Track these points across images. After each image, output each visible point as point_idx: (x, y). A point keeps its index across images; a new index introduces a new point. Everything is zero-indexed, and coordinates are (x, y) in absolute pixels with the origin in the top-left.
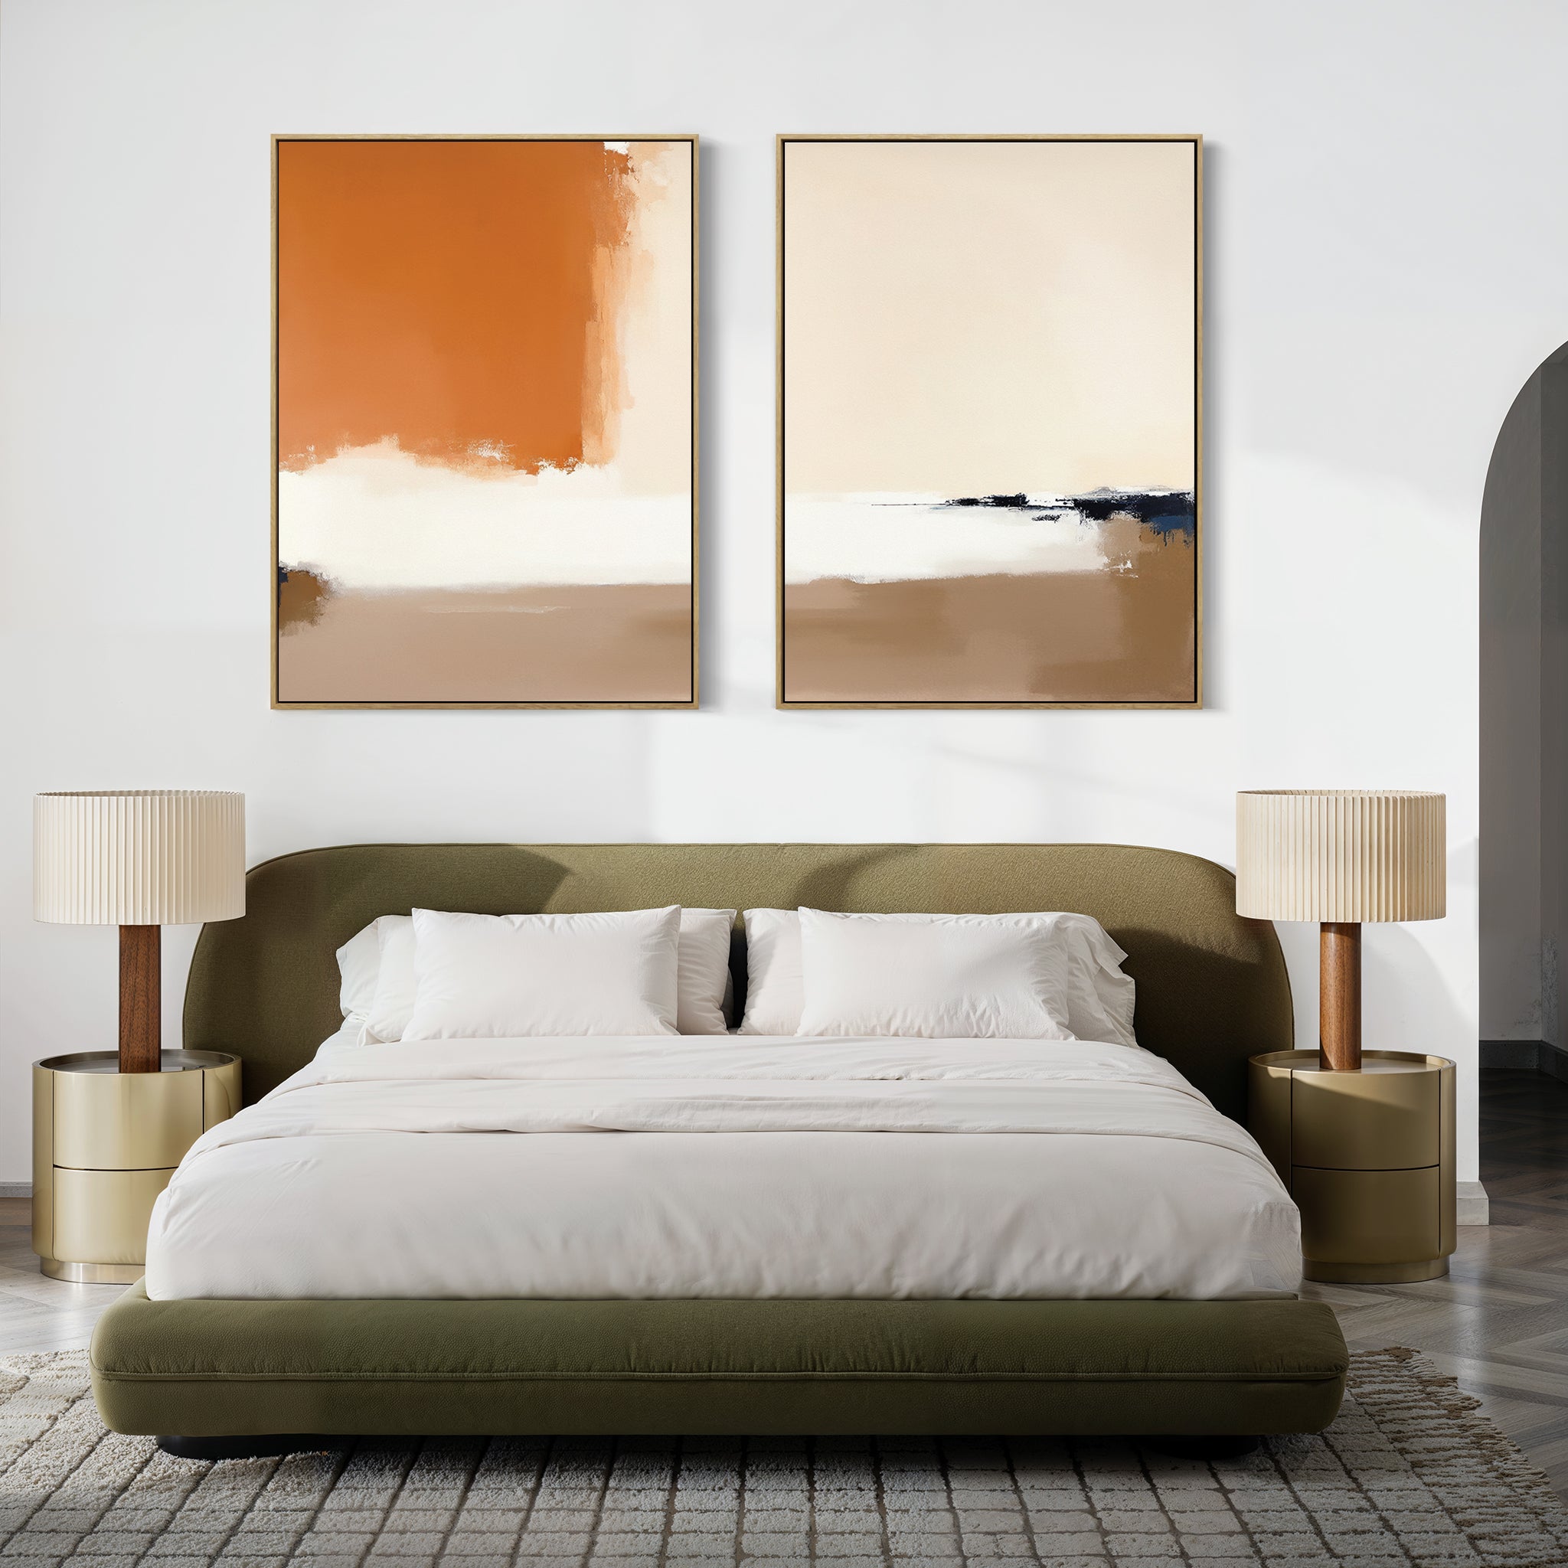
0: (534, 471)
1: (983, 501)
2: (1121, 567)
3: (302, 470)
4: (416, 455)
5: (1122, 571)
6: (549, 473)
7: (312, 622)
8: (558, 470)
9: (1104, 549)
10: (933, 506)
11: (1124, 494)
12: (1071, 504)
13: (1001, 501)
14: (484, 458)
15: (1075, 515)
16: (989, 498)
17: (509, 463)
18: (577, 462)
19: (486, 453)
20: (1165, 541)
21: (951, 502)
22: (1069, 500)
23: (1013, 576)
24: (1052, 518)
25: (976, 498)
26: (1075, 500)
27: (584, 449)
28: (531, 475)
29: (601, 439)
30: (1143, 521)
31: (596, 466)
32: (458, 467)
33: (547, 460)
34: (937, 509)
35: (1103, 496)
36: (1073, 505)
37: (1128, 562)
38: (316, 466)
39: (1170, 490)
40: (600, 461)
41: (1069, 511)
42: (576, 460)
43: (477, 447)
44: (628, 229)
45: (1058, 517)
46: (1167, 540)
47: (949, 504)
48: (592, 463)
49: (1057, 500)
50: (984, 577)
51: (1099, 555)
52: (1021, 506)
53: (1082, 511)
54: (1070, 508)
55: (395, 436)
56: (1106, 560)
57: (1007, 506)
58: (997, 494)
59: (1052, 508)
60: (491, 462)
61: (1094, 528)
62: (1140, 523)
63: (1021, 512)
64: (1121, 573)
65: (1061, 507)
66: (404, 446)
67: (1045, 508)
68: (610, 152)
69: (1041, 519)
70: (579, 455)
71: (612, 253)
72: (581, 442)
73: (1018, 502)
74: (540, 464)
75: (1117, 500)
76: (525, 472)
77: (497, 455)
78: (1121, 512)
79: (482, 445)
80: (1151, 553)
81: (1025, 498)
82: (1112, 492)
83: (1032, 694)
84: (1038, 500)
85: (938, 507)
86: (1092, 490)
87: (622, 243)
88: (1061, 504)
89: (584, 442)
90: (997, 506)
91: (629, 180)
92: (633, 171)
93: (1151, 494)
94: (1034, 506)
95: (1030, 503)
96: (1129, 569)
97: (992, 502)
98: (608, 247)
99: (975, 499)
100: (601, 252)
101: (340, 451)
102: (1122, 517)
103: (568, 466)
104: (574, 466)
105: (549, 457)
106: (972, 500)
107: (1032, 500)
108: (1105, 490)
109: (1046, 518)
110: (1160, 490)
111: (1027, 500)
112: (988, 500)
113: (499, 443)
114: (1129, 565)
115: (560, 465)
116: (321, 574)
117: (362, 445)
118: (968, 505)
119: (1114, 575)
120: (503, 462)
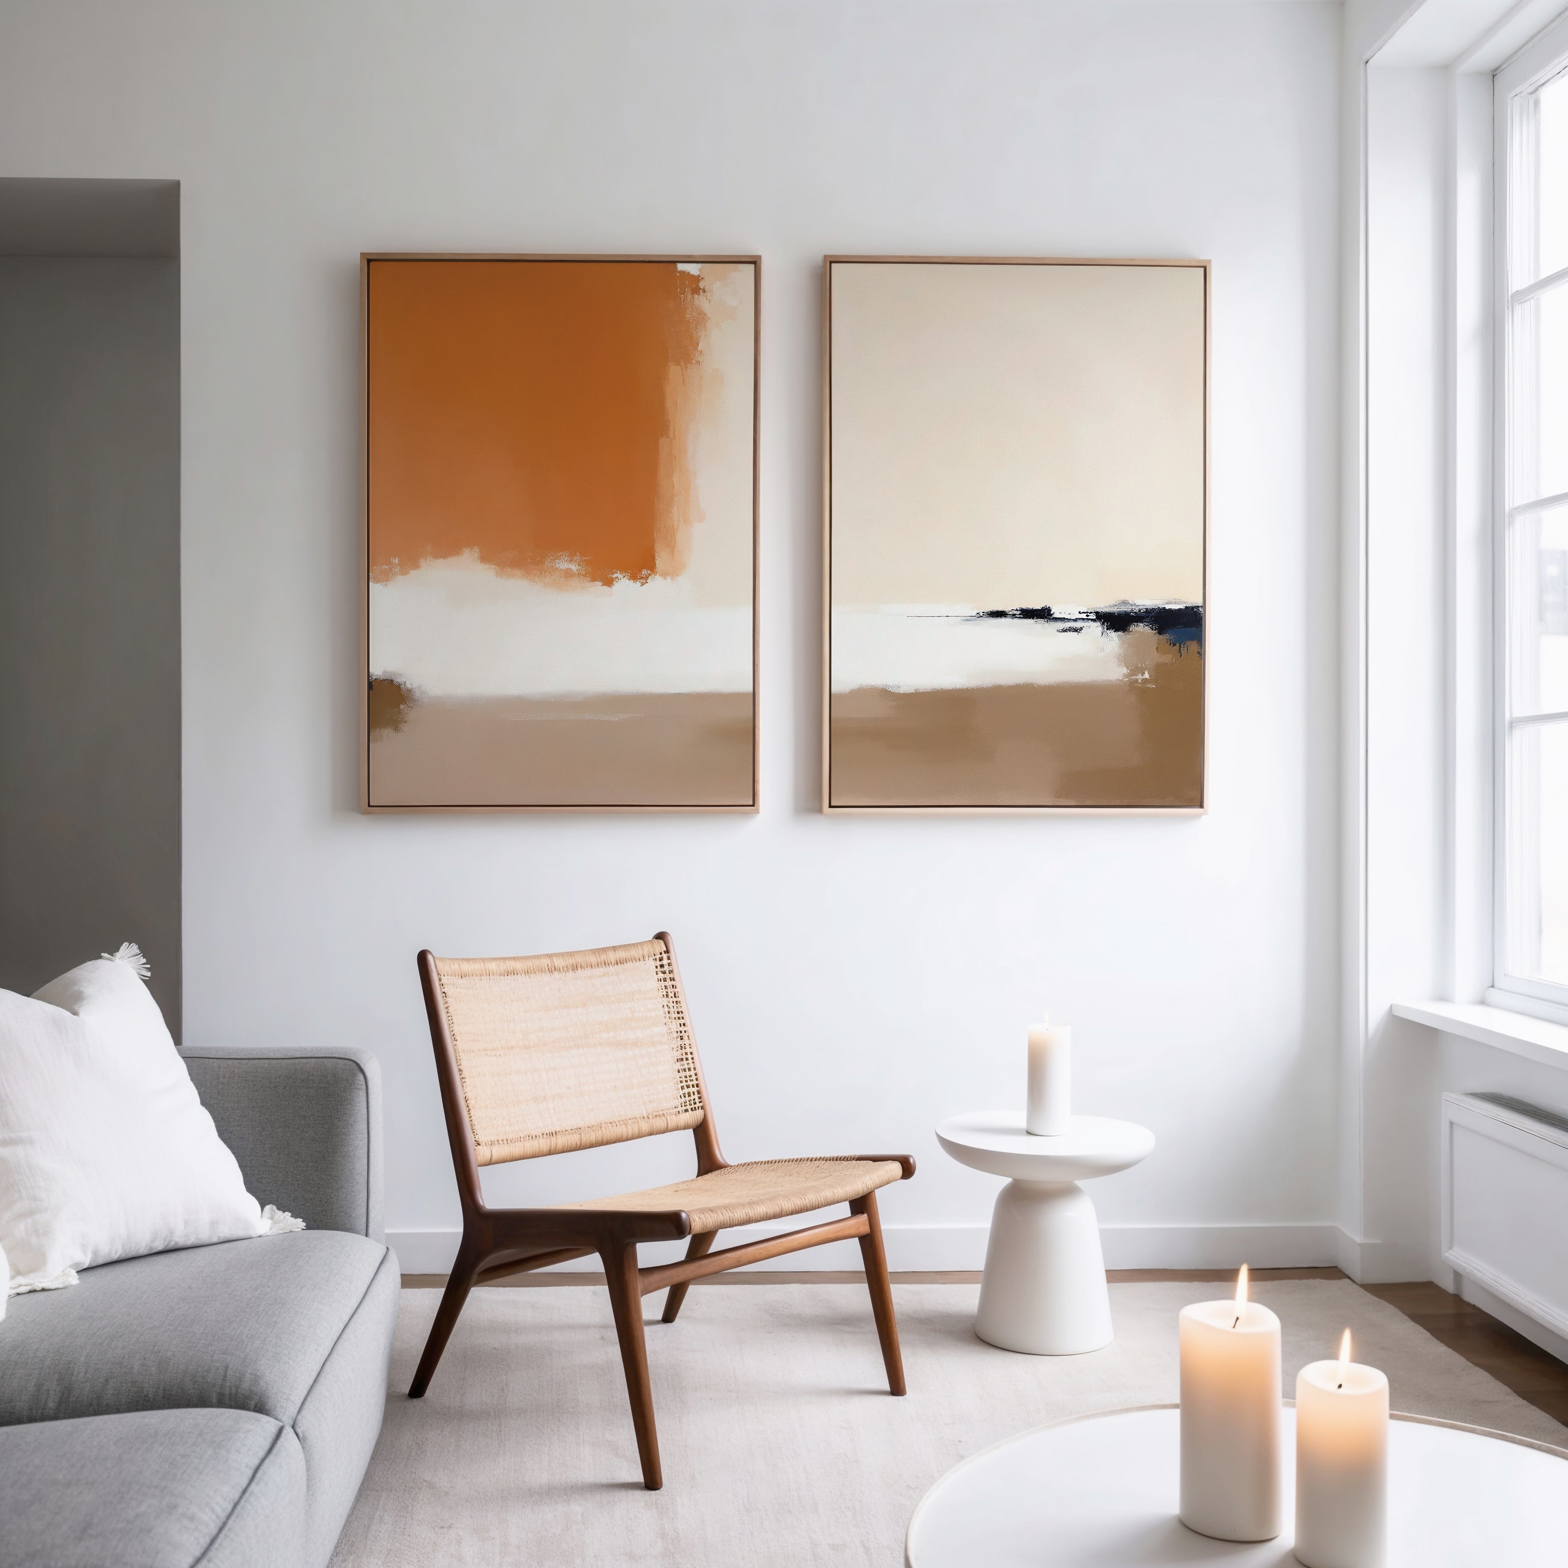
0: (609, 582)
1: (1011, 613)
2: (1139, 677)
3: (387, 581)
4: (497, 567)
5: (1140, 681)
6: (624, 585)
7: (396, 729)
8: (631, 582)
9: (1124, 660)
10: (964, 618)
11: (1142, 607)
12: (1092, 616)
13: (1028, 614)
14: (562, 570)
15: (1096, 628)
16: (1017, 610)
17: (585, 575)
18: (650, 574)
19: (563, 565)
20: (1180, 652)
21: (981, 614)
22: (1091, 613)
23: (1039, 686)
24: (1076, 630)
25: (1004, 610)
26: (1097, 613)
27: (657, 562)
28: (606, 587)
29: (673, 552)
30: (1160, 633)
31: (668, 578)
32: (536, 579)
33: (621, 572)
34: (968, 620)
35: (1123, 609)
36: (1095, 617)
37: (1146, 672)
38: (400, 578)
39: (1185, 603)
40: (672, 573)
41: (1091, 623)
42: (649, 572)
43: (554, 560)
44: (699, 348)
45: (1081, 629)
46: (1182, 652)
47: (979, 616)
48: (664, 575)
49: (1080, 613)
50: (1012, 686)
51: (1119, 665)
52: (1046, 618)
53: (1103, 624)
54: (1092, 620)
55: (476, 549)
56: (1125, 670)
57: (1033, 619)
58: (1024, 607)
59: (1076, 620)
60: (568, 574)
61: (1114, 637)
62: (1157, 635)
63: (1046, 624)
64: (1140, 684)
65: (1083, 619)
66: (485, 558)
67: (1069, 620)
68: (683, 273)
69: (1064, 631)
70: (652, 567)
71: (684, 371)
72: (654, 554)
73: (1044, 614)
74: (614, 576)
75: (1136, 613)
76: (600, 583)
77: (574, 567)
78: (1139, 624)
79: (559, 558)
80: (1166, 664)
81: (1051, 610)
82: (1132, 605)
83: (1056, 799)
84: (1063, 613)
85: (969, 619)
86: (1112, 602)
87: (694, 362)
88: (1084, 616)
89: (656, 554)
90: (1024, 618)
91: (700, 301)
92: (704, 291)
93: (1167, 607)
94: (1059, 618)
95: (1055, 616)
96: (1146, 679)
97: (1020, 614)
98: (680, 366)
99: (1004, 612)
100: (674, 371)
101: (423, 562)
102: (1141, 629)
103: (641, 578)
104: (647, 578)
105: (623, 569)
106: (1001, 612)
107: (1057, 612)
108: (1125, 603)
109: (1071, 629)
110: (1175, 603)
111: (1052, 613)
112: (1016, 612)
113: (576, 555)
114: (1147, 676)
115: (634, 577)
116: (405, 683)
117: (444, 557)
118: (997, 617)
119: (1132, 684)
120: (579, 575)
